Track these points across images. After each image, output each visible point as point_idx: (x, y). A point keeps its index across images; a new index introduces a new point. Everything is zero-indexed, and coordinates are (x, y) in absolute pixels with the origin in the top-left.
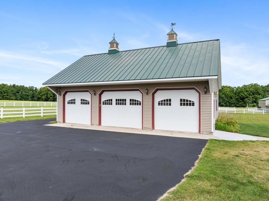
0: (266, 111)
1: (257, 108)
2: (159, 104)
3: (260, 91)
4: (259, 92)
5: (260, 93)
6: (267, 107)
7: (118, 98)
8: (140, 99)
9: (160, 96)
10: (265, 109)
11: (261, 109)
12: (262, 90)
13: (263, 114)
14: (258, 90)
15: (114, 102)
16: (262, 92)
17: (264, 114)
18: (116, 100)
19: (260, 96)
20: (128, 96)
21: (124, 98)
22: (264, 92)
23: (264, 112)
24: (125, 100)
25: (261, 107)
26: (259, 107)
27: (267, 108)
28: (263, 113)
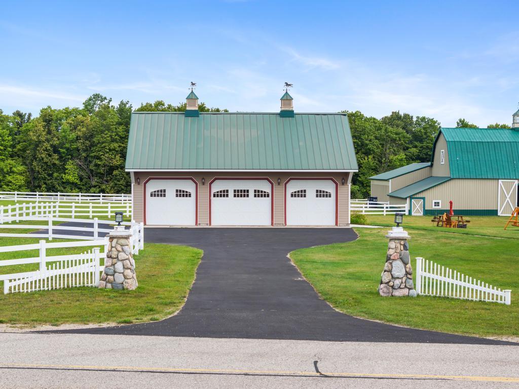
0: (391, 208)
1: (368, 202)
2: (292, 196)
3: (370, 141)
4: (367, 145)
5: (369, 149)
6: (391, 196)
7: (237, 189)
8: (268, 190)
9: (293, 187)
10: (388, 203)
11: (376, 204)
12: (376, 138)
13: (383, 215)
14: (363, 137)
15: (231, 193)
16: (377, 142)
17: (386, 215)
18: (235, 191)
19: (370, 157)
20: (251, 186)
21: (246, 189)
22: (383, 145)
23: (387, 211)
24: (248, 191)
25: (376, 198)
26: (371, 199)
27: (392, 198)
28: (385, 213)
